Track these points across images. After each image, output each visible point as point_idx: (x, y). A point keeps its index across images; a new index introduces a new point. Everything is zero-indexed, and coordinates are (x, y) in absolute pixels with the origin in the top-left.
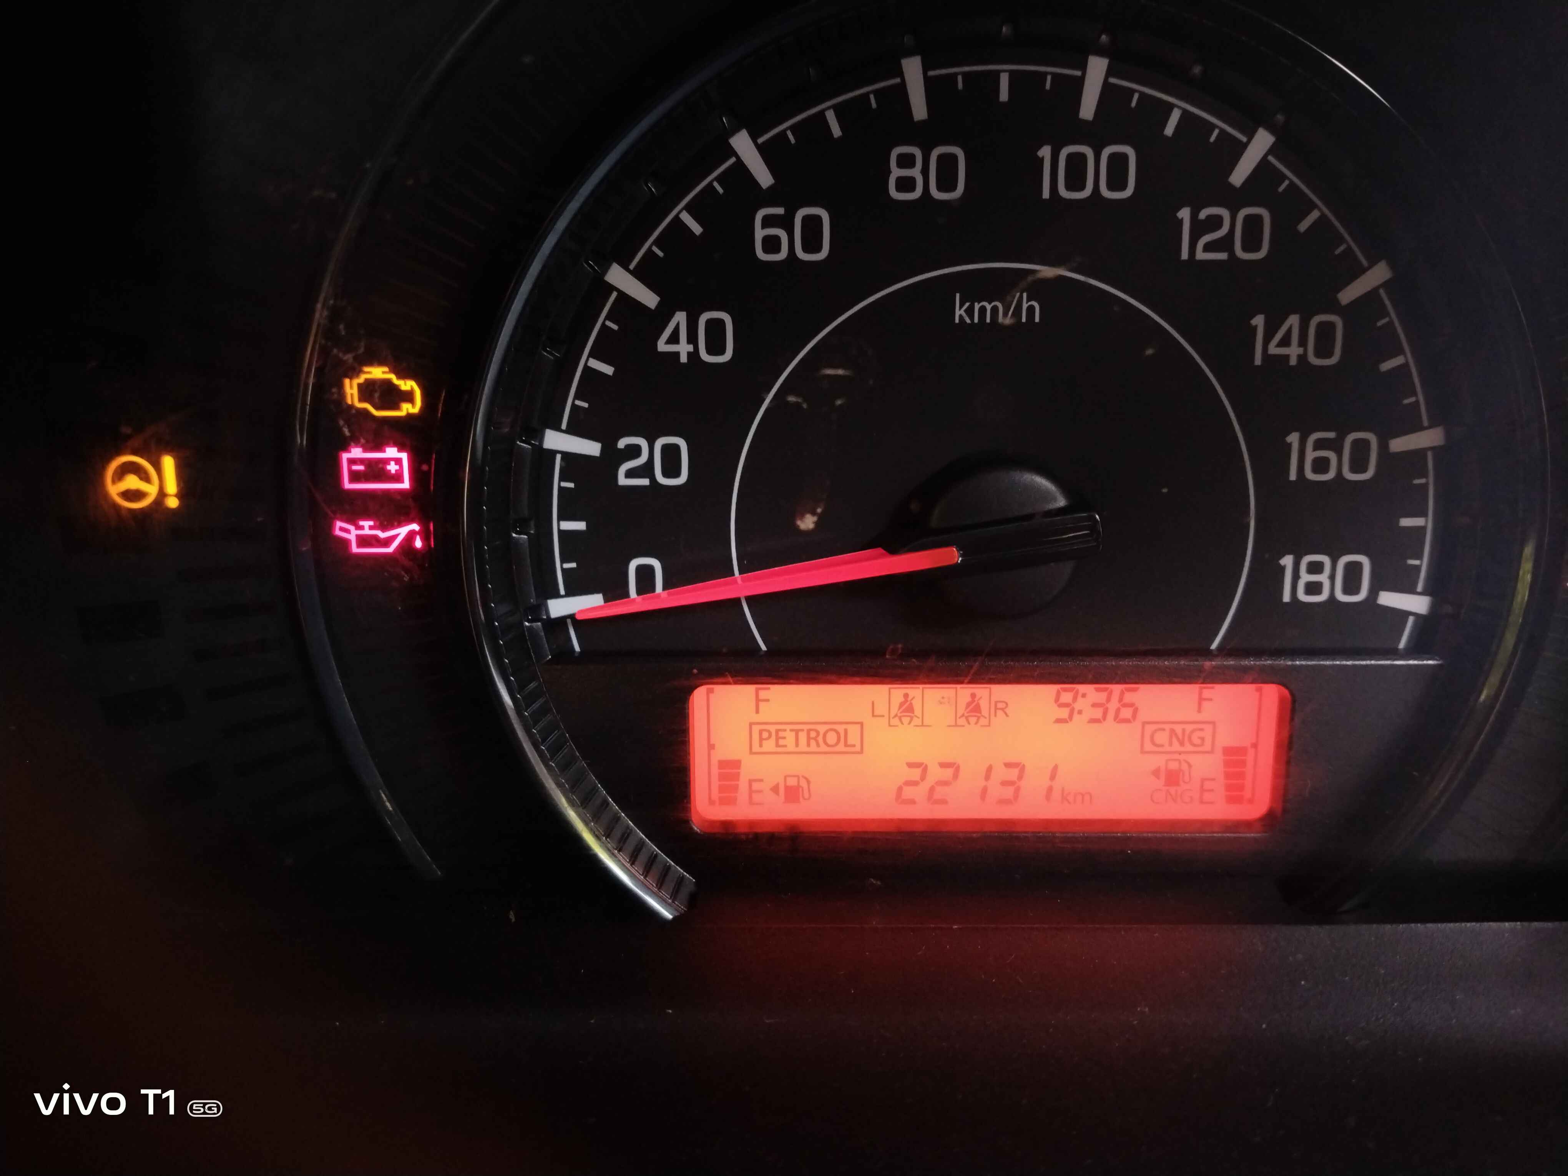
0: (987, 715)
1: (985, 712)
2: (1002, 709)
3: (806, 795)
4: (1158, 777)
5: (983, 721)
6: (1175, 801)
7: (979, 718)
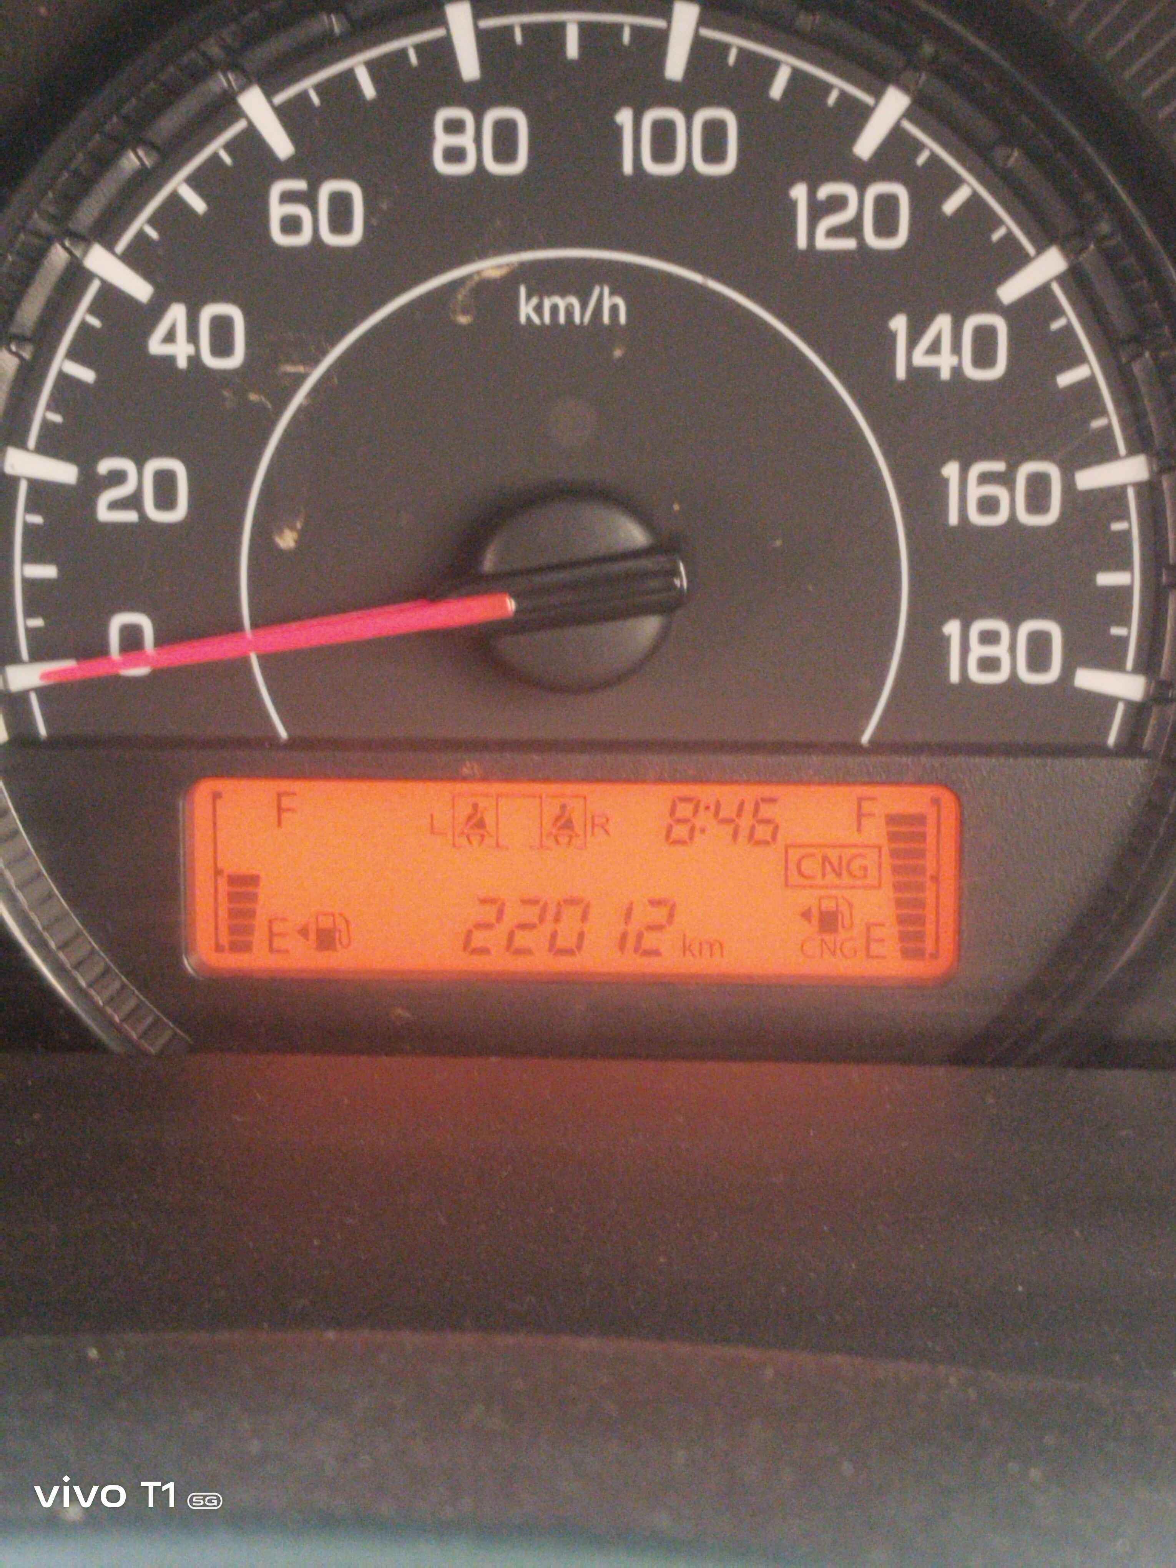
0: (581, 833)
1: (578, 828)
2: (603, 827)
3: (345, 941)
4: (810, 922)
5: (578, 842)
6: (834, 953)
7: (571, 837)
